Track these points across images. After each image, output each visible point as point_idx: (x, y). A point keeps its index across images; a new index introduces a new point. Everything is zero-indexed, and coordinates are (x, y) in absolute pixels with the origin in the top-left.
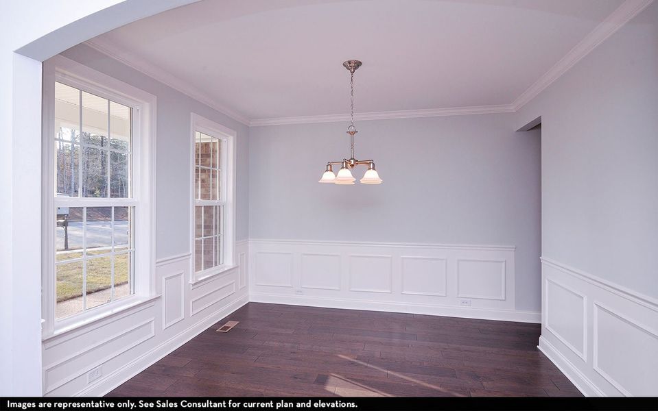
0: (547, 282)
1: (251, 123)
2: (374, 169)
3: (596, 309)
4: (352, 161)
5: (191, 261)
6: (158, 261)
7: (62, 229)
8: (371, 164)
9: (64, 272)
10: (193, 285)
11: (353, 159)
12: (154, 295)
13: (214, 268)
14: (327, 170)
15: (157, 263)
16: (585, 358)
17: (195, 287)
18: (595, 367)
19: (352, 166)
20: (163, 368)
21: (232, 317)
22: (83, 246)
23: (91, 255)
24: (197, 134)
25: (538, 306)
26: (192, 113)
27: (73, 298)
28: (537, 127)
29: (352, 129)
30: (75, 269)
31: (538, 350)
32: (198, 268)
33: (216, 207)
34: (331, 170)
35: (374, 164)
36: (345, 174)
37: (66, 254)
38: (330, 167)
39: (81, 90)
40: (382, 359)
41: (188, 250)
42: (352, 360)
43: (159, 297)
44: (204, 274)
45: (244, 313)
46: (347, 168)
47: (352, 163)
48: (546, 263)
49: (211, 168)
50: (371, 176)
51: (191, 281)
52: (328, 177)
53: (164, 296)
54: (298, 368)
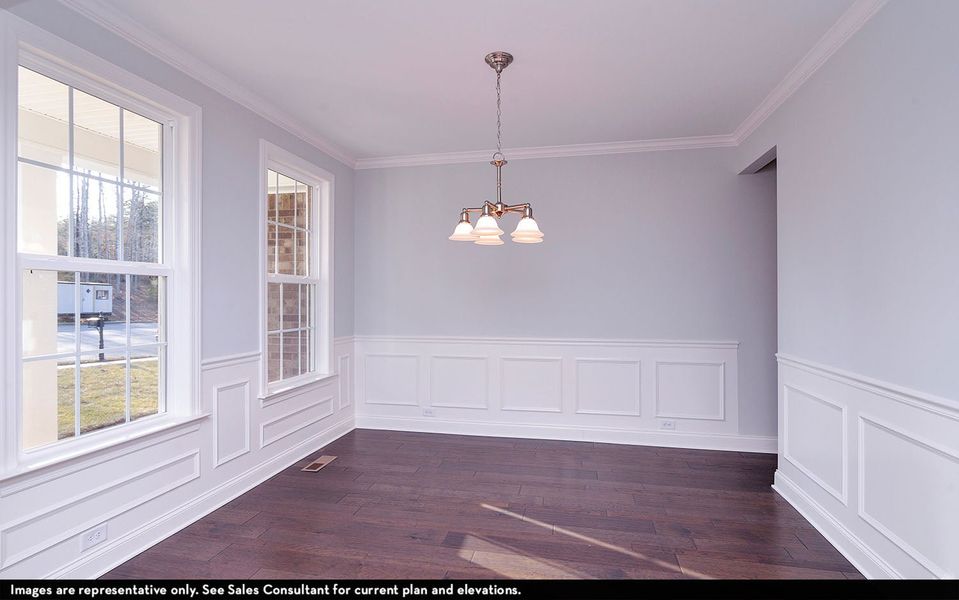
0: (786, 389)
1: (358, 164)
2: (531, 216)
3: (861, 423)
4: (499, 206)
5: (262, 365)
6: (205, 361)
7: (96, 333)
8: (527, 211)
9: (94, 392)
10: (266, 399)
11: (500, 203)
12: (198, 414)
13: (300, 376)
14: (462, 221)
15: (203, 365)
16: (844, 499)
17: (267, 404)
18: (862, 512)
19: (500, 213)
20: (212, 526)
21: (327, 450)
22: (126, 356)
23: (136, 367)
24: (272, 175)
25: (773, 428)
26: (262, 141)
27: (99, 428)
28: (770, 165)
29: (499, 158)
30: (110, 387)
31: (773, 491)
32: (272, 376)
33: (302, 285)
34: (467, 221)
35: (531, 210)
36: (488, 223)
37: (99, 367)
38: (467, 216)
39: (71, 87)
40: (547, 507)
41: (258, 348)
42: (500, 510)
43: (206, 418)
44: (283, 385)
45: (347, 445)
46: (490, 214)
47: (499, 209)
48: (783, 361)
49: (296, 229)
50: (527, 229)
51: (261, 395)
52: (463, 231)
53: (215, 417)
54: (419, 523)
